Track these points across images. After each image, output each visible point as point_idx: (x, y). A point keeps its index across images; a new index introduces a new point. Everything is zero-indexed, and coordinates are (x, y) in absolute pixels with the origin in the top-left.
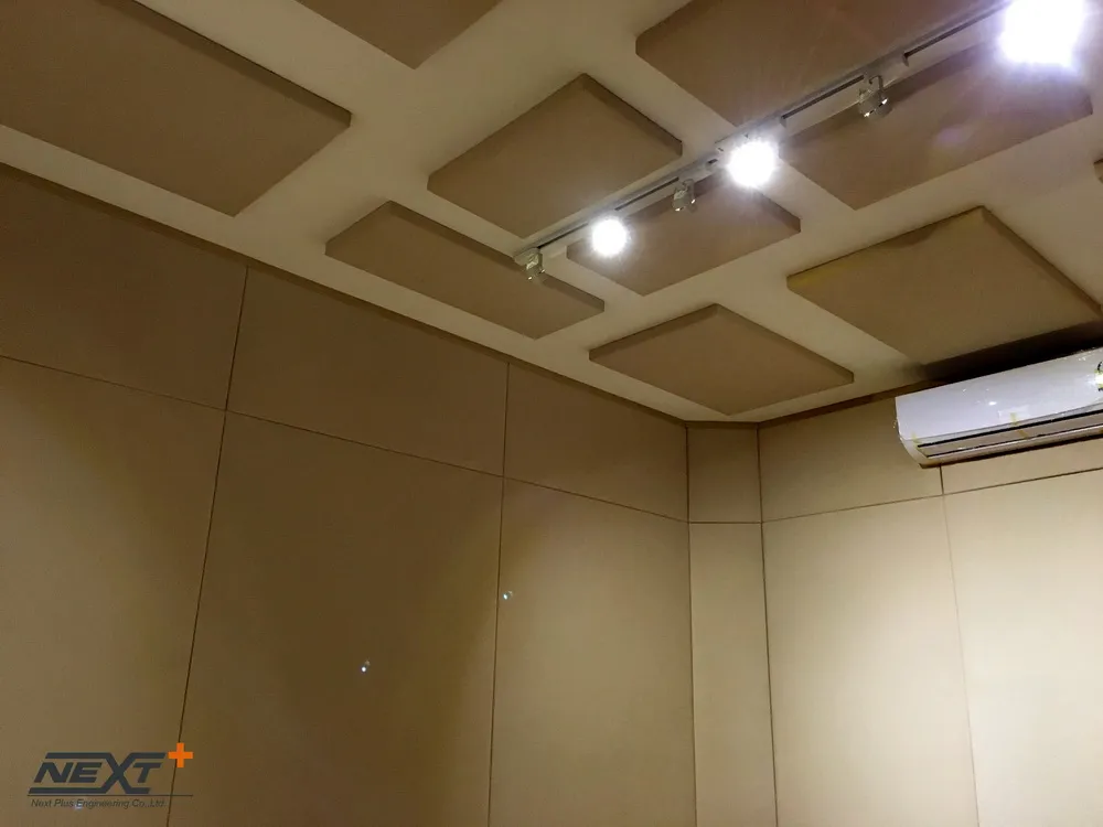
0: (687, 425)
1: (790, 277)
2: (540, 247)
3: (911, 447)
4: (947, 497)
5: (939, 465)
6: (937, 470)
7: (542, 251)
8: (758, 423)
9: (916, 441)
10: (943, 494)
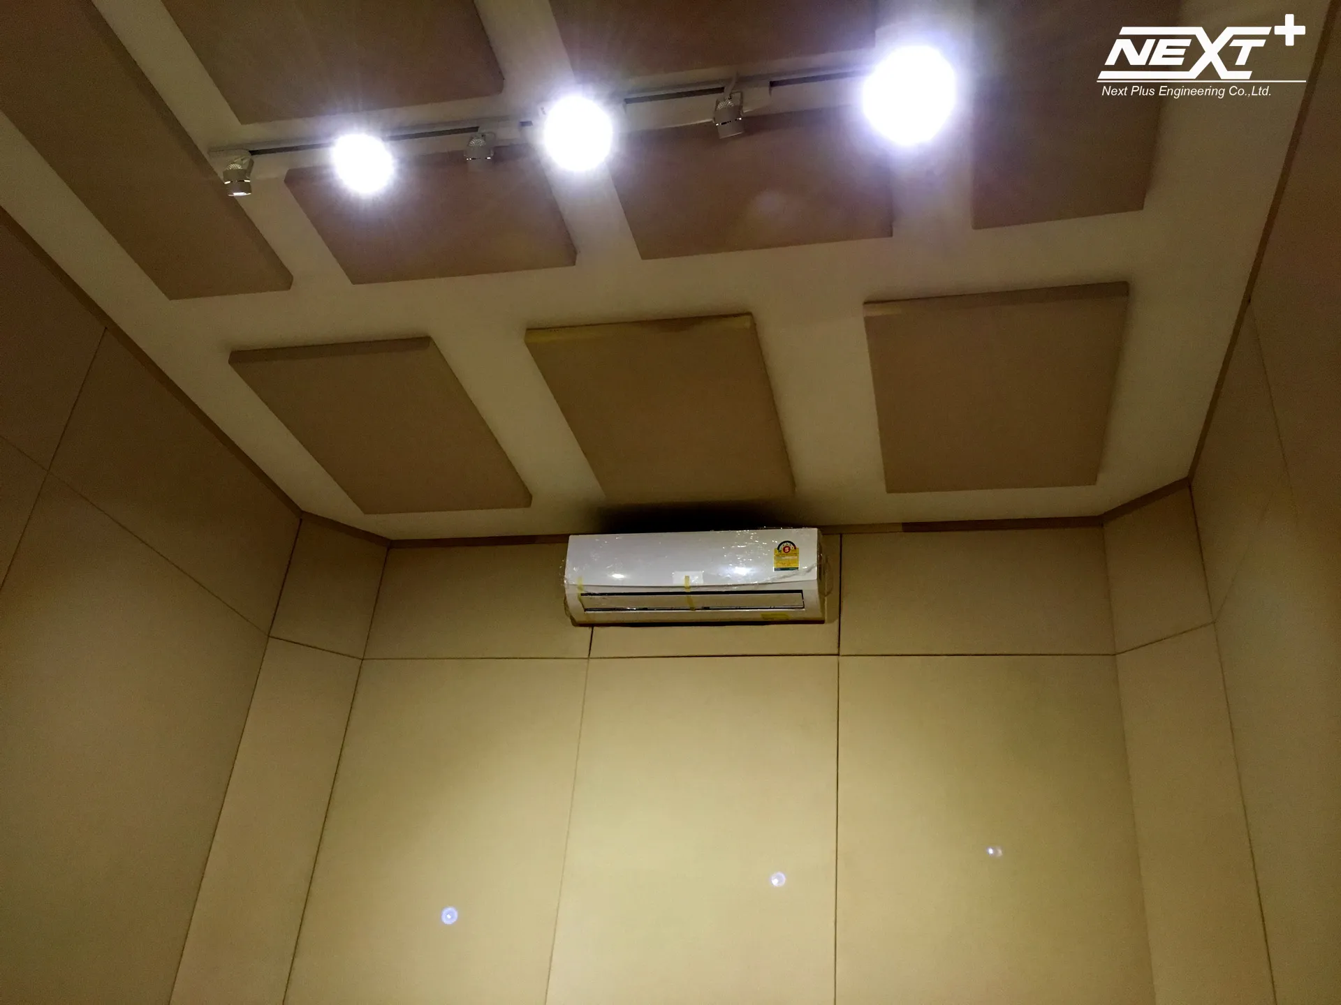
0: (303, 518)
1: (530, 330)
2: (253, 153)
3: (572, 594)
4: (591, 661)
5: (592, 625)
6: (588, 630)
7: (257, 158)
8: (392, 541)
9: (580, 588)
10: (589, 658)
